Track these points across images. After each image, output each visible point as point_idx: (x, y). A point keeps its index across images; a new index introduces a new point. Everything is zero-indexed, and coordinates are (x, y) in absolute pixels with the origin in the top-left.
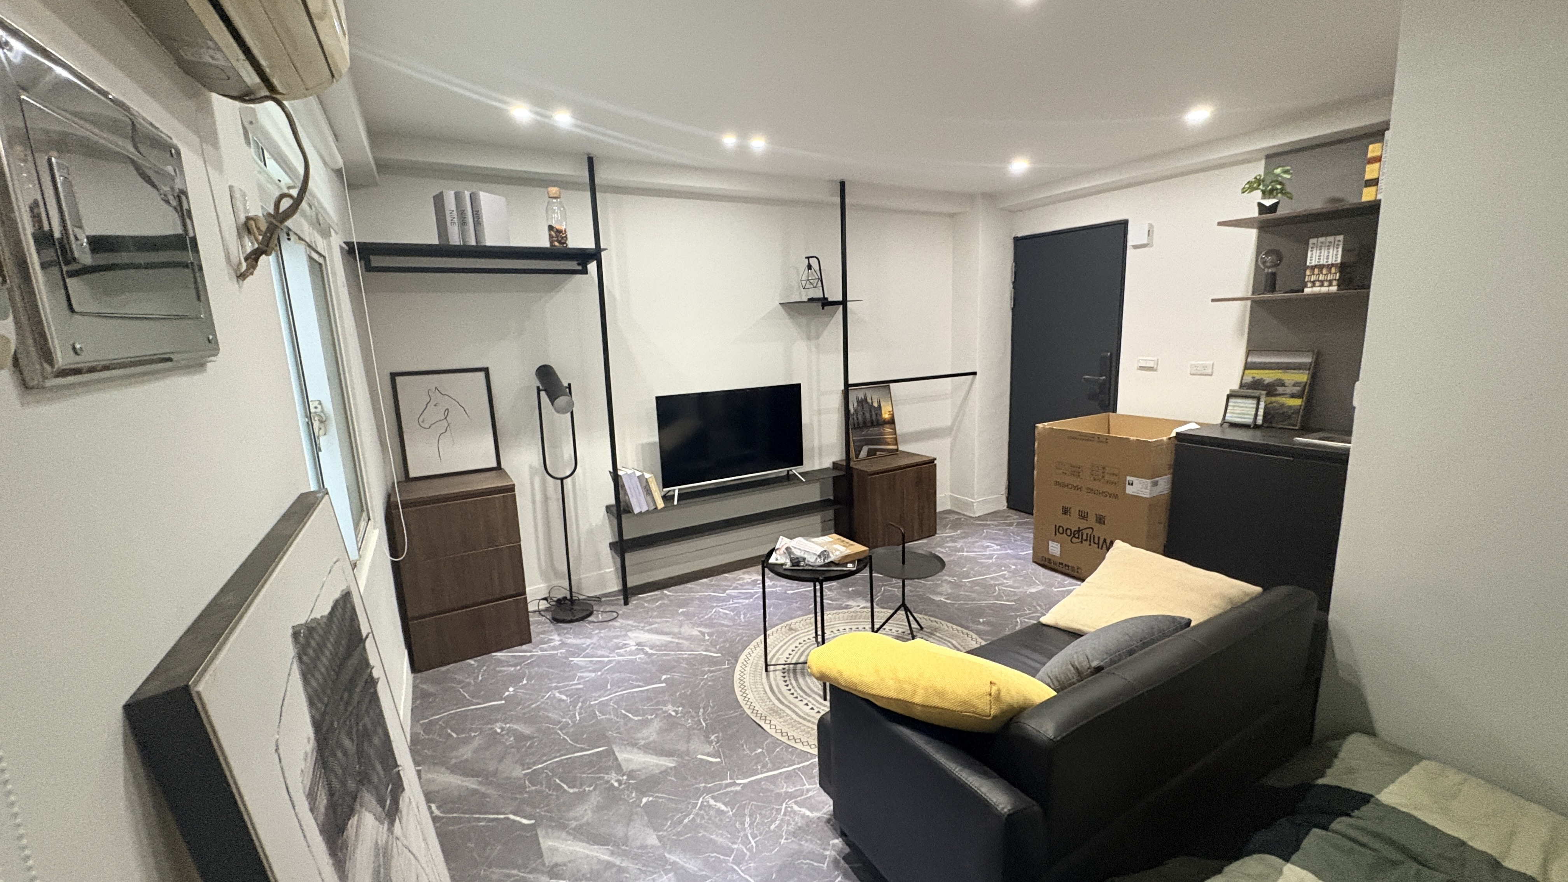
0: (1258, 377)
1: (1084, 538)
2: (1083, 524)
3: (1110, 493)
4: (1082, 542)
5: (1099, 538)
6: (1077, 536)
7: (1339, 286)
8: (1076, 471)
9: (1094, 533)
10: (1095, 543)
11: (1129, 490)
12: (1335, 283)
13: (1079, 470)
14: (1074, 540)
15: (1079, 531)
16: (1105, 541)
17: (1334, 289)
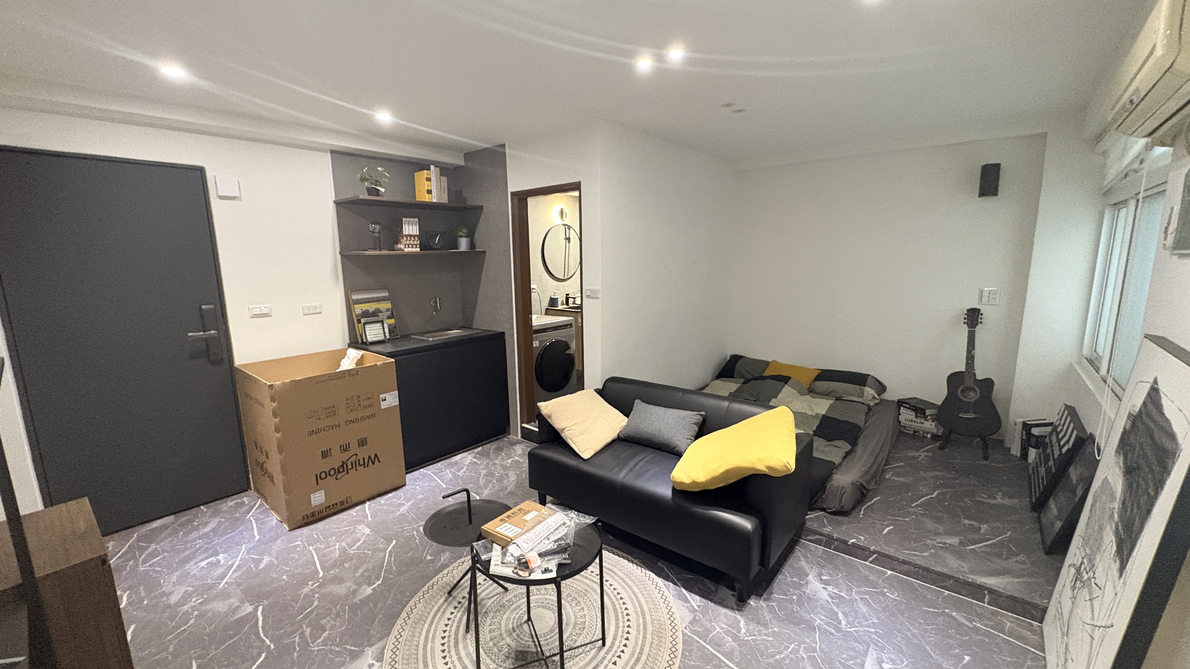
0: (364, 309)
1: (350, 467)
2: (345, 456)
3: (368, 415)
4: (348, 473)
5: (364, 459)
6: (341, 470)
7: (420, 247)
8: (331, 411)
9: (358, 458)
10: (360, 465)
11: (384, 405)
12: (418, 246)
13: (333, 409)
14: (339, 476)
15: (343, 466)
16: (370, 457)
17: (418, 249)
